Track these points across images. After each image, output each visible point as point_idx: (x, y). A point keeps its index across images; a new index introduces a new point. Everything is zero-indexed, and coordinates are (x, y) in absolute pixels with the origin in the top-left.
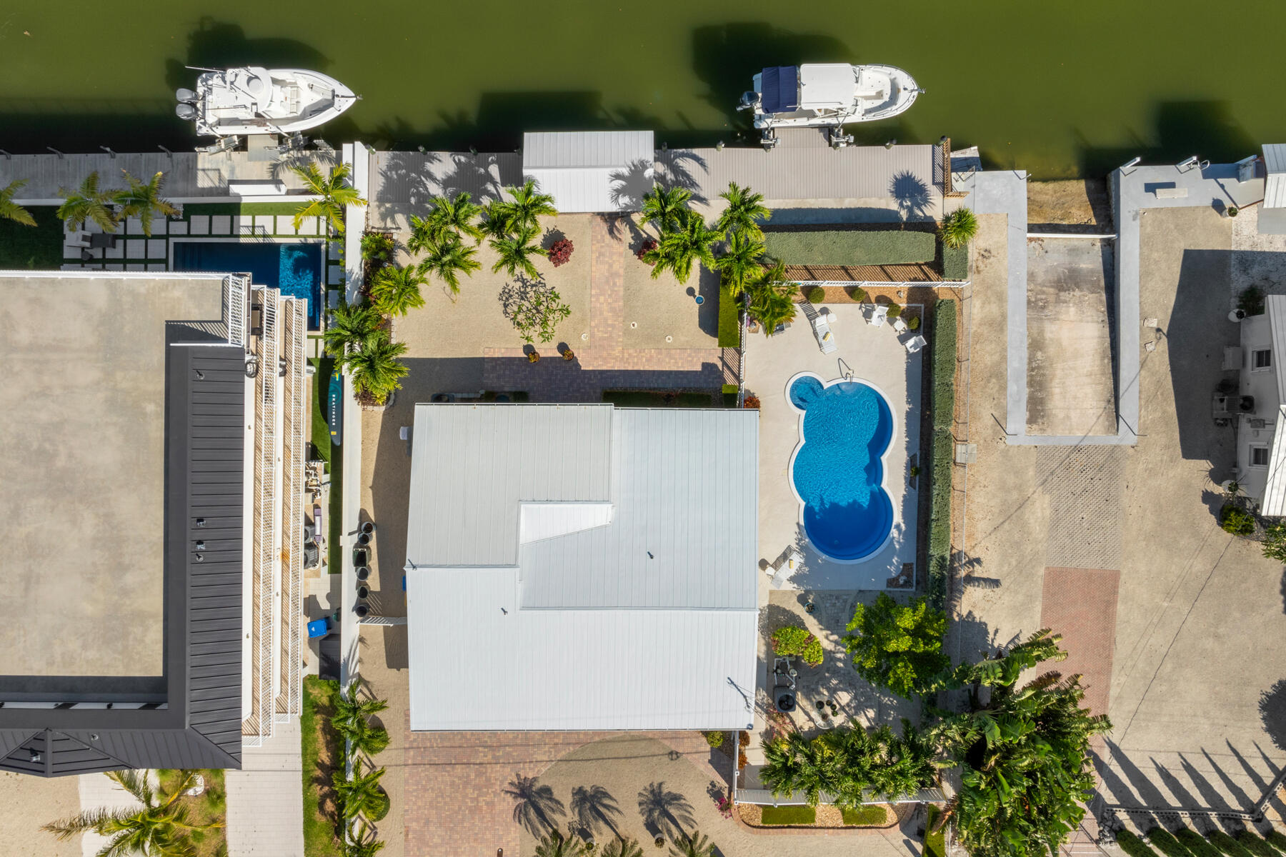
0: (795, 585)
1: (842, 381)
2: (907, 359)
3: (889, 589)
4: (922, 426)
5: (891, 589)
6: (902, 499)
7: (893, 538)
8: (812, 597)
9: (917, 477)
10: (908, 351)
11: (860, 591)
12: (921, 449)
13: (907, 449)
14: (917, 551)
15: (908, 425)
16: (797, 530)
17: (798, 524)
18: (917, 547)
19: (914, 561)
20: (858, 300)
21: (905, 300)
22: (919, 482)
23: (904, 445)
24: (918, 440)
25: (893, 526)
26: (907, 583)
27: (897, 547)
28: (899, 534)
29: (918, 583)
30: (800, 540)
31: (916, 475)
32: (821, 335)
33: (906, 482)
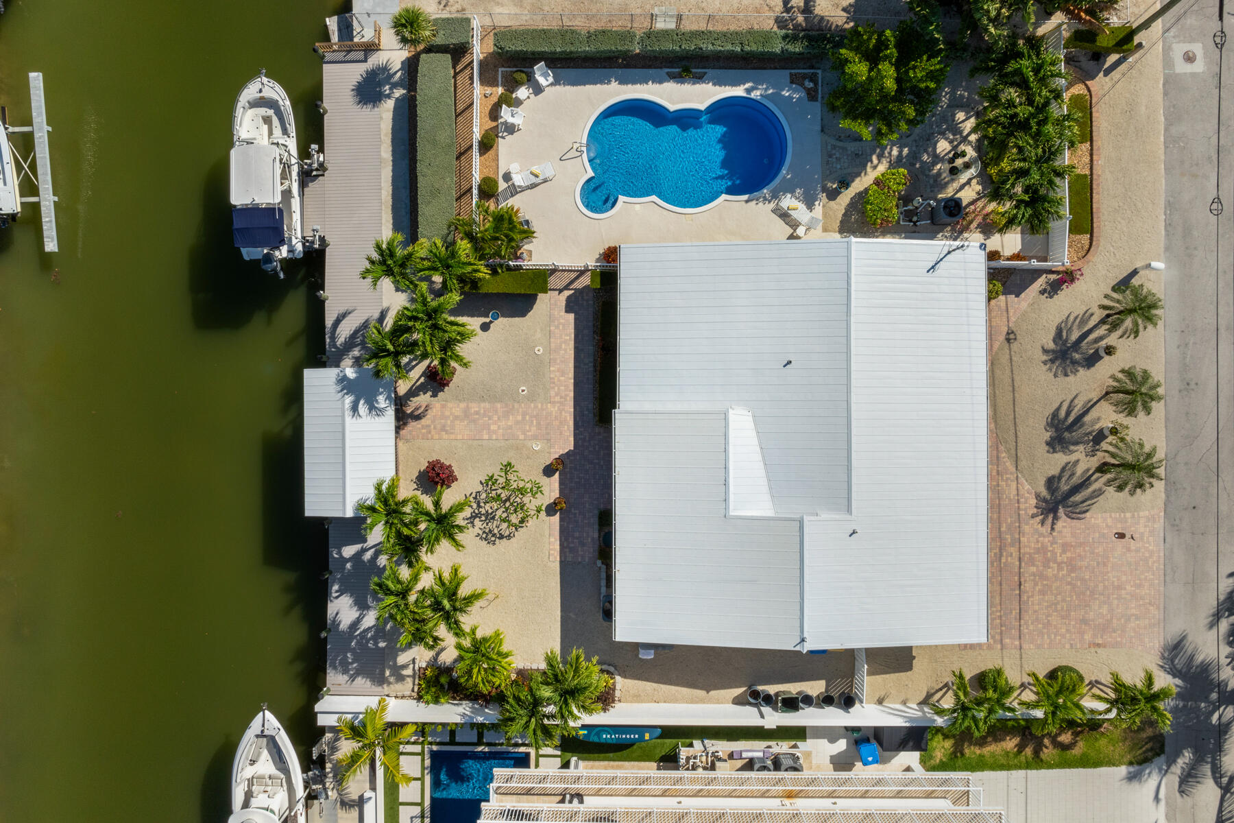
0: (817, 203)
1: (585, 156)
2: (560, 84)
3: (819, 99)
4: (635, 67)
5: (820, 96)
6: (717, 87)
7: (761, 95)
8: (829, 185)
9: (693, 70)
10: (552, 84)
11: (822, 131)
12: (661, 68)
13: (661, 82)
14: (776, 68)
15: (634, 82)
16: (754, 202)
17: (747, 201)
18: (771, 68)
19: (788, 72)
20: (494, 141)
21: (494, 89)
22: (698, 68)
23: (657, 86)
24: (651, 71)
25: (748, 96)
26: (813, 78)
27: (770, 91)
28: (757, 89)
29: (812, 67)
30: (765, 199)
31: (691, 72)
32: (534, 180)
33: (698, 83)
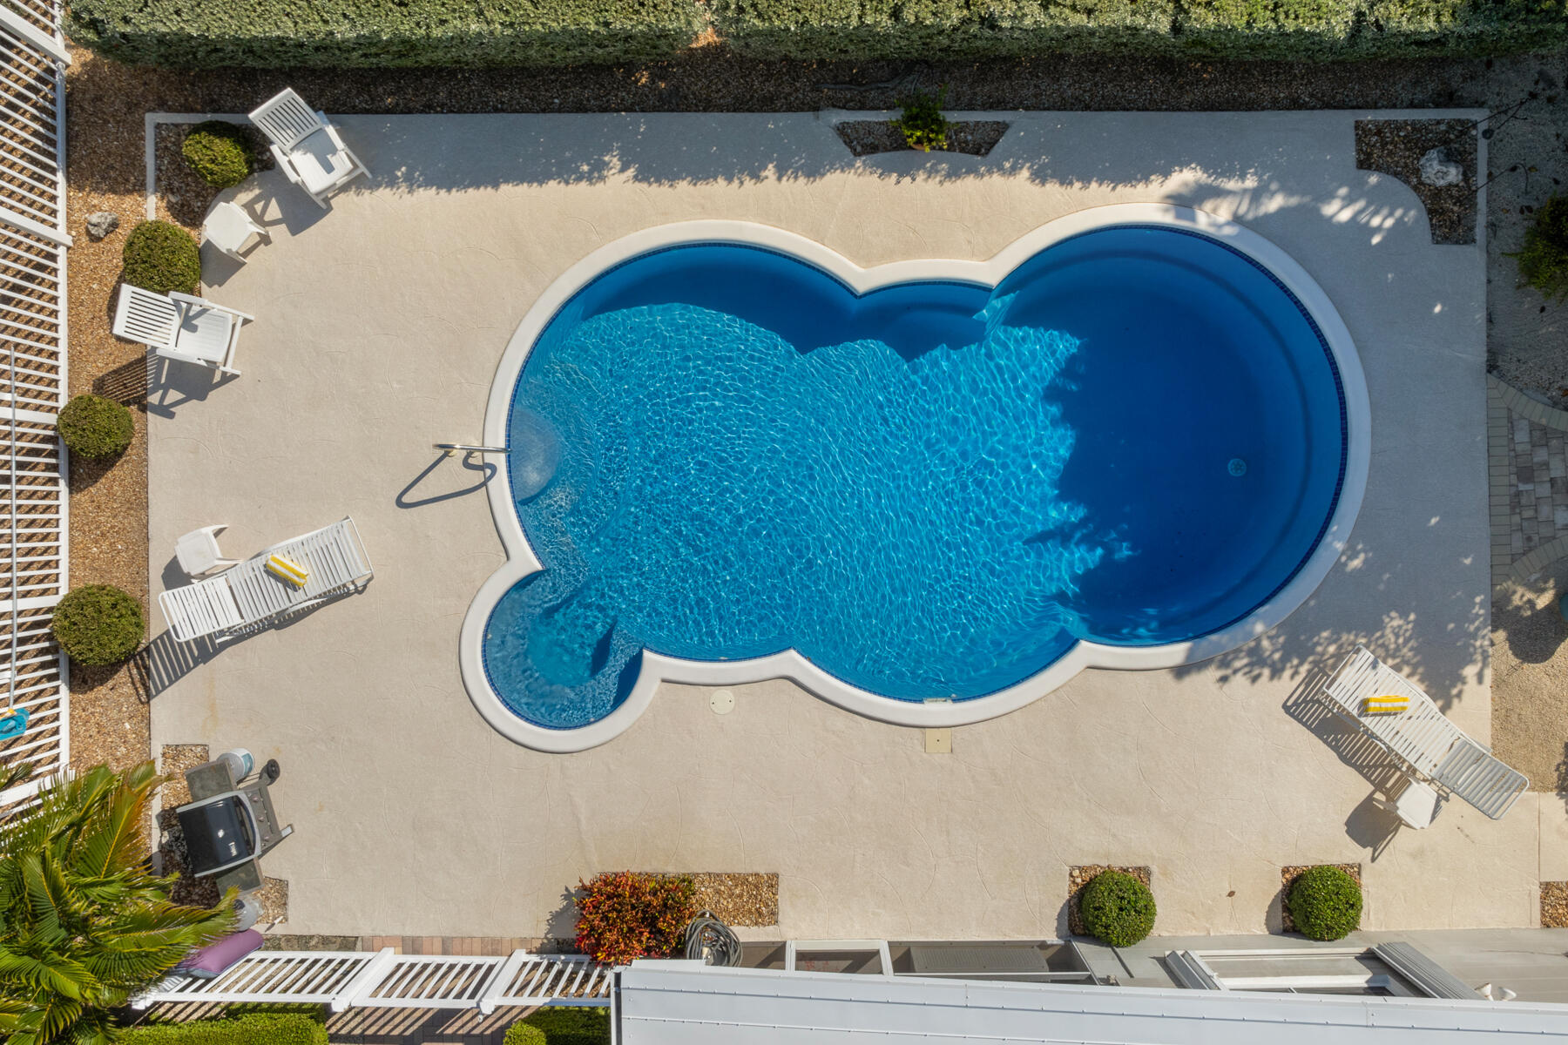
0: (1470, 671)
1: (501, 485)
2: (392, 183)
3: (1480, 232)
4: (708, 106)
5: (1481, 220)
6: (1053, 188)
7: (1237, 220)
9: (953, 117)
10: (355, 183)
11: (1492, 367)
12: (815, 108)
13: (813, 171)
15: (701, 172)
16: (1212, 673)
17: (1180, 672)
18: (1276, 105)
19: (1345, 120)
20: (129, 431)
21: (129, 201)
22: (971, 107)
23: (796, 188)
24: (772, 122)
25: (1184, 224)
26: (1456, 148)
27: (1274, 204)
28: (1219, 192)
29: (1448, 99)
30: (1257, 659)
31: (941, 124)
32: (280, 601)
33: (972, 170)
